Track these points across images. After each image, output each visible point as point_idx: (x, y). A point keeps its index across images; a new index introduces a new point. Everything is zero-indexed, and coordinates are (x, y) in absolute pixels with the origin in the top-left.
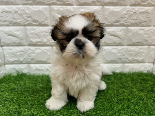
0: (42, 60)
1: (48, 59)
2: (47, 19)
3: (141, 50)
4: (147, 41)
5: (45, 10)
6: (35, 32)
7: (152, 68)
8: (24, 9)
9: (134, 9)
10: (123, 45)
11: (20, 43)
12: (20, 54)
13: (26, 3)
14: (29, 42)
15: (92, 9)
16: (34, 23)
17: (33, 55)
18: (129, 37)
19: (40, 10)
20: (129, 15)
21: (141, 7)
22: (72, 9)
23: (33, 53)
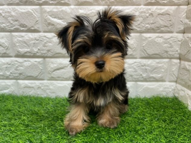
0: (32, 75)
1: (39, 74)
2: (37, 24)
3: (160, 65)
4: (167, 53)
5: (35, 11)
6: (24, 39)
7: (174, 88)
8: (9, 10)
9: (150, 9)
10: (136, 58)
11: (5, 53)
12: (6, 68)
13: (11, 2)
14: (17, 52)
15: (94, 10)
16: (22, 29)
17: (22, 68)
18: (143, 47)
19: (28, 11)
20: (143, 17)
21: (159, 7)
22: (68, 10)
23: (21, 67)
